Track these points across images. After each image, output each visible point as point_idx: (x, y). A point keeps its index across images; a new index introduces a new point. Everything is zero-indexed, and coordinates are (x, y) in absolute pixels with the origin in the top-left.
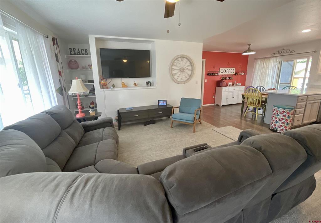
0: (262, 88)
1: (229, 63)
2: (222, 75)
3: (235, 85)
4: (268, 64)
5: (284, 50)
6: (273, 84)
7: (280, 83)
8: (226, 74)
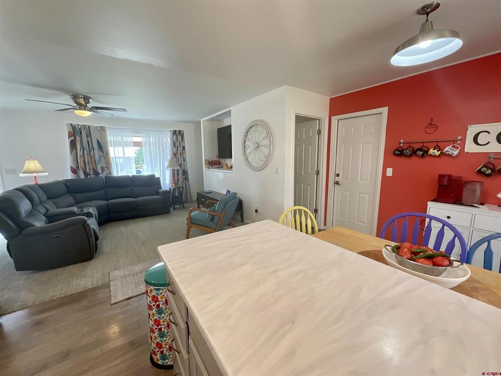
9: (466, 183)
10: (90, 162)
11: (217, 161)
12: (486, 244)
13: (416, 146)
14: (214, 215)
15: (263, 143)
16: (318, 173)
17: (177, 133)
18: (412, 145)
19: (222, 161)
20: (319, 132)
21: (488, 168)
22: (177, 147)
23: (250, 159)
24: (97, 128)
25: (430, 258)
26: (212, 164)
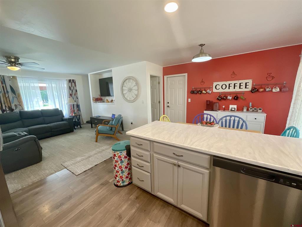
1: (234, 72)
2: (219, 93)
3: (245, 110)
9: (214, 103)
10: (6, 102)
11: (100, 98)
12: (221, 120)
13: (198, 90)
14: (112, 127)
15: (134, 88)
16: (159, 102)
17: (72, 81)
18: (197, 89)
19: (103, 98)
20: (159, 83)
21: (220, 97)
22: (72, 90)
23: (126, 97)
24: (9, 77)
25: (210, 123)
26: (97, 100)
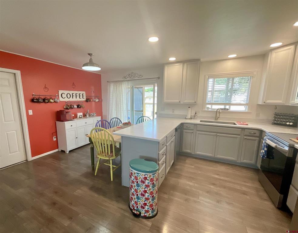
0: (118, 121)
1: (73, 83)
2: (65, 102)
3: (88, 116)
4: (121, 88)
5: (133, 73)
6: (129, 112)
7: (135, 111)
8: (71, 99)
